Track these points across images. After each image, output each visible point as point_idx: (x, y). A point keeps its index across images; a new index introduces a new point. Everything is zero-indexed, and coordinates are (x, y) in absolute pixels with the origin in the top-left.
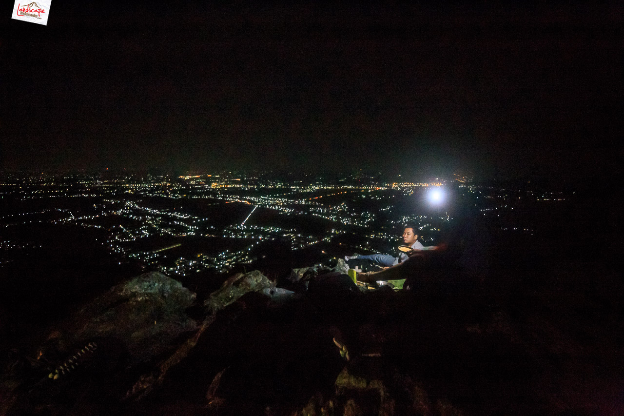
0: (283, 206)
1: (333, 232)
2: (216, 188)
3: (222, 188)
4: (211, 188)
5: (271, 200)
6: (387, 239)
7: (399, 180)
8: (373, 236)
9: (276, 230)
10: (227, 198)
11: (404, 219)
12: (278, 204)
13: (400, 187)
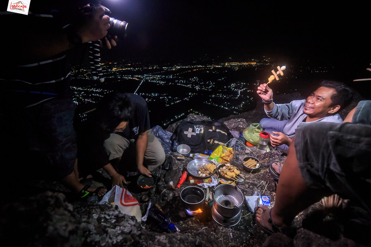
0: (159, 80)
1: (190, 94)
2: (116, 71)
3: (119, 70)
4: (113, 71)
5: (151, 77)
6: (222, 98)
7: (229, 61)
8: (213, 96)
9: (156, 95)
10: (124, 77)
11: (232, 85)
12: (156, 79)
13: (231, 65)
